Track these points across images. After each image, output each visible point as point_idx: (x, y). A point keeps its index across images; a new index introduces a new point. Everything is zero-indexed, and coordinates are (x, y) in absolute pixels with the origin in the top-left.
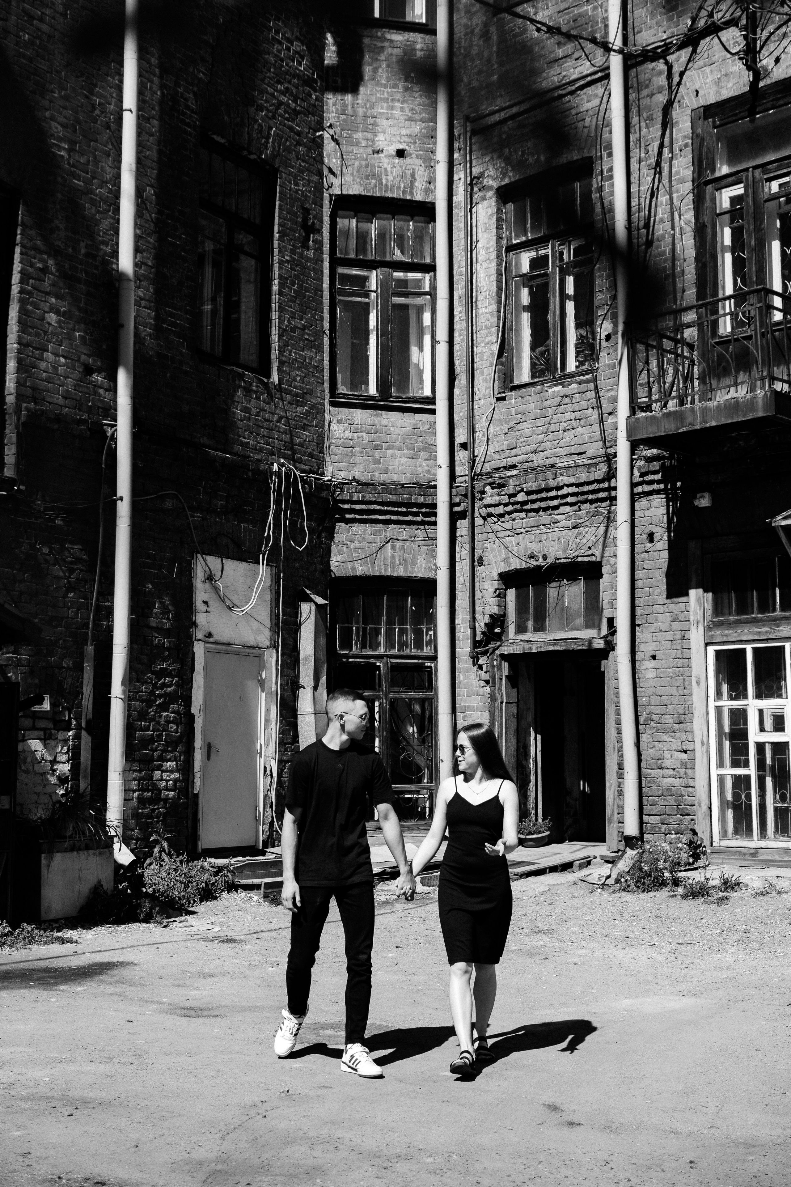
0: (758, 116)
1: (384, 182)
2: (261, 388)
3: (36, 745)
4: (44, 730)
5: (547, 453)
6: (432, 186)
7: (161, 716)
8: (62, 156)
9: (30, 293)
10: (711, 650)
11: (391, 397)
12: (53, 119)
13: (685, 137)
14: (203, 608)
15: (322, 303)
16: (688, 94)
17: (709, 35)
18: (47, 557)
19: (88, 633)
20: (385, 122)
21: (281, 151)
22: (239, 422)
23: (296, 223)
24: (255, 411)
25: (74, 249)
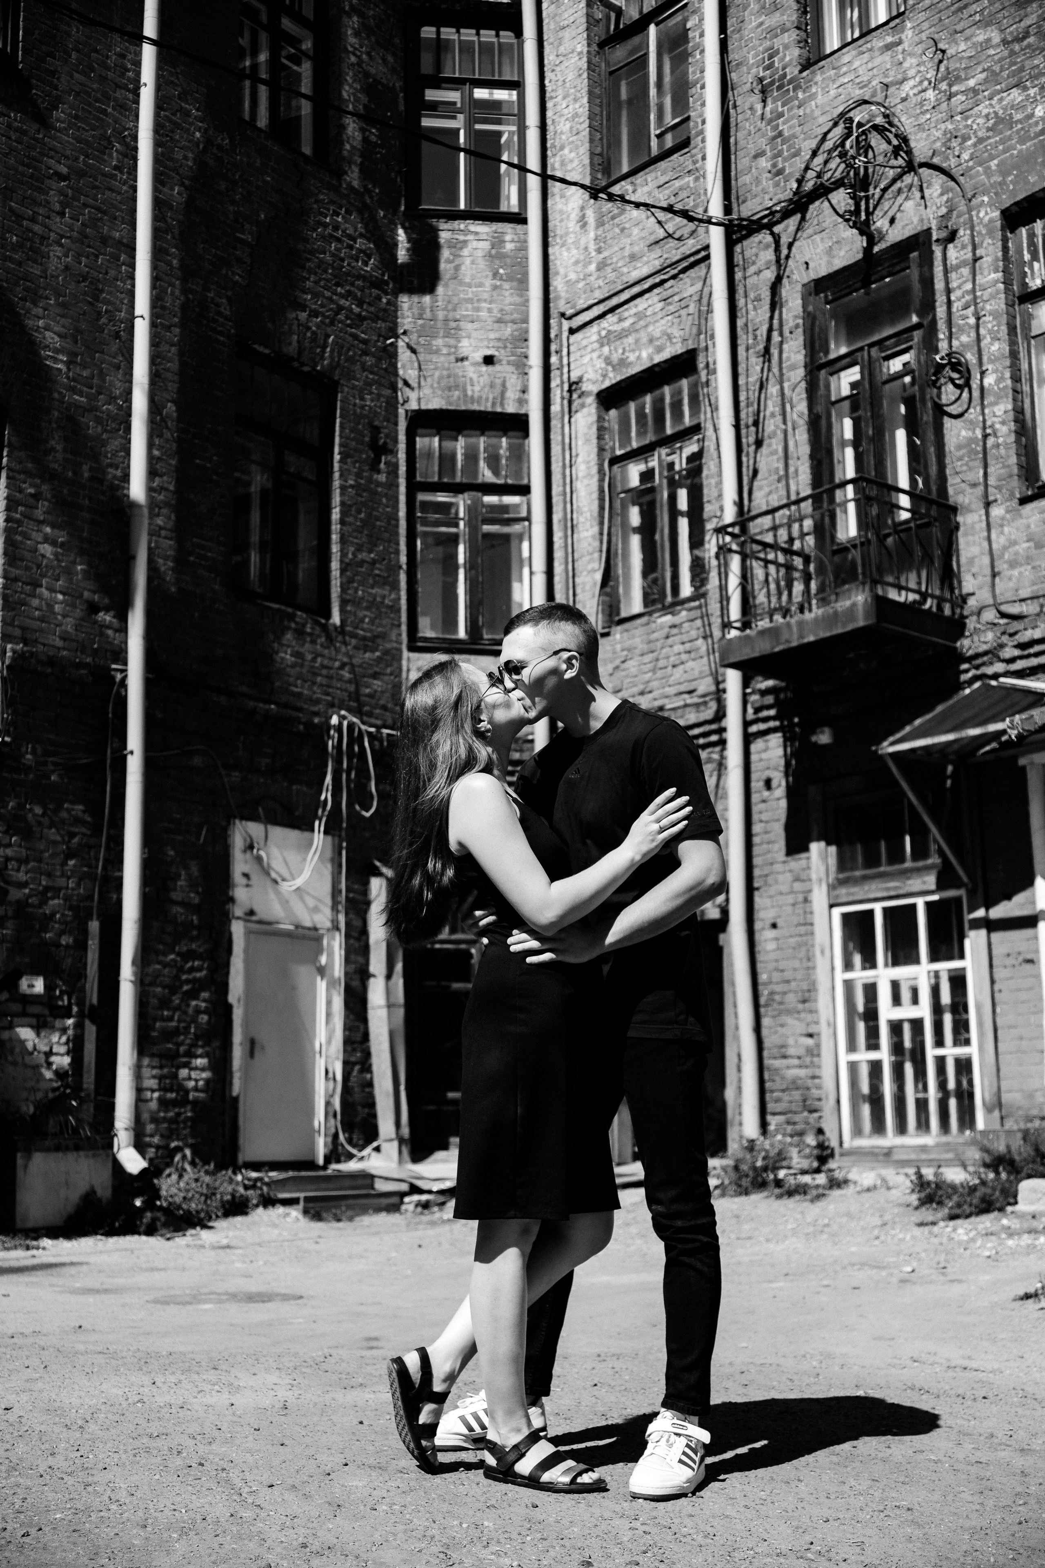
0: (873, 286)
1: (469, 393)
2: (318, 630)
3: (26, 1034)
4: (37, 1016)
5: (655, 694)
6: (526, 396)
7: (188, 1005)
8: (60, 370)
9: (19, 522)
10: (837, 912)
11: (482, 639)
12: (47, 328)
13: (796, 317)
14: (244, 881)
15: (397, 534)
16: (797, 268)
17: (818, 199)
18: (41, 819)
19: (92, 907)
20: (469, 326)
21: (342, 362)
22: (288, 670)
23: (363, 443)
24: (309, 657)
25: (75, 473)
